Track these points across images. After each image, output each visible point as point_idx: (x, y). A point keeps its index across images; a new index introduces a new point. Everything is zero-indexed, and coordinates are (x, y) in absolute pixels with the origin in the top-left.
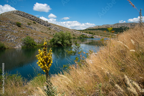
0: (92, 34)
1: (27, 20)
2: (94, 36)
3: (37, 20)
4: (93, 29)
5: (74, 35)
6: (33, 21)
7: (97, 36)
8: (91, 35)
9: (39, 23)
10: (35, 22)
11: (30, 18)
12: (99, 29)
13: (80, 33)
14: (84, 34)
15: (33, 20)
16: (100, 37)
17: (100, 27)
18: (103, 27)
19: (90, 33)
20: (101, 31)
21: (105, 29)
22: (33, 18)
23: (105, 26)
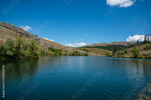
0: (87, 51)
1: (12, 33)
2: (88, 54)
3: (25, 33)
4: (90, 47)
5: (66, 51)
6: (20, 35)
7: (92, 53)
8: (85, 52)
9: (26, 36)
10: (22, 35)
11: (16, 30)
12: (96, 47)
13: (73, 49)
14: (77, 51)
15: (20, 33)
16: (95, 54)
17: (97, 46)
18: (100, 45)
19: (84, 50)
20: (97, 49)
21: (102, 47)
22: (20, 31)
23: (102, 44)
